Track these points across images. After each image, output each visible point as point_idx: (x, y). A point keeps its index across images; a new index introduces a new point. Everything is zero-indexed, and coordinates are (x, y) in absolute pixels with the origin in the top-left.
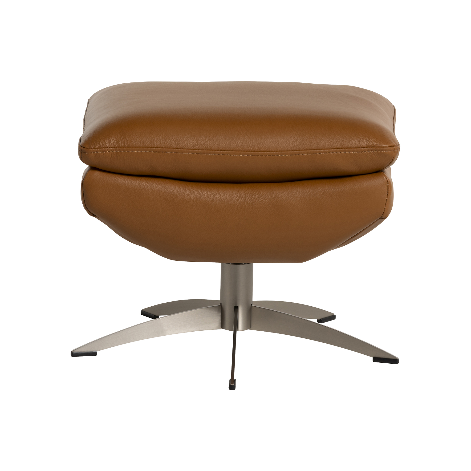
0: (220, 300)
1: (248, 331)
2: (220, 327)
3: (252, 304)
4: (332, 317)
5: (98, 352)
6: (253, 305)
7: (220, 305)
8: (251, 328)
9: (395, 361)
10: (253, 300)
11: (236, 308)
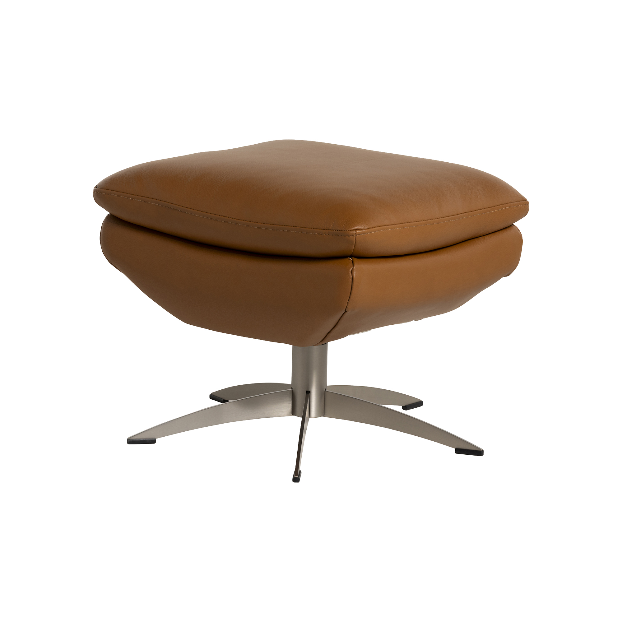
0: (291, 384)
1: (322, 418)
2: (291, 413)
3: (325, 389)
4: (419, 404)
5: (157, 440)
6: (327, 391)
7: (291, 389)
8: (324, 415)
9: (479, 453)
10: (328, 385)
11: (308, 393)
